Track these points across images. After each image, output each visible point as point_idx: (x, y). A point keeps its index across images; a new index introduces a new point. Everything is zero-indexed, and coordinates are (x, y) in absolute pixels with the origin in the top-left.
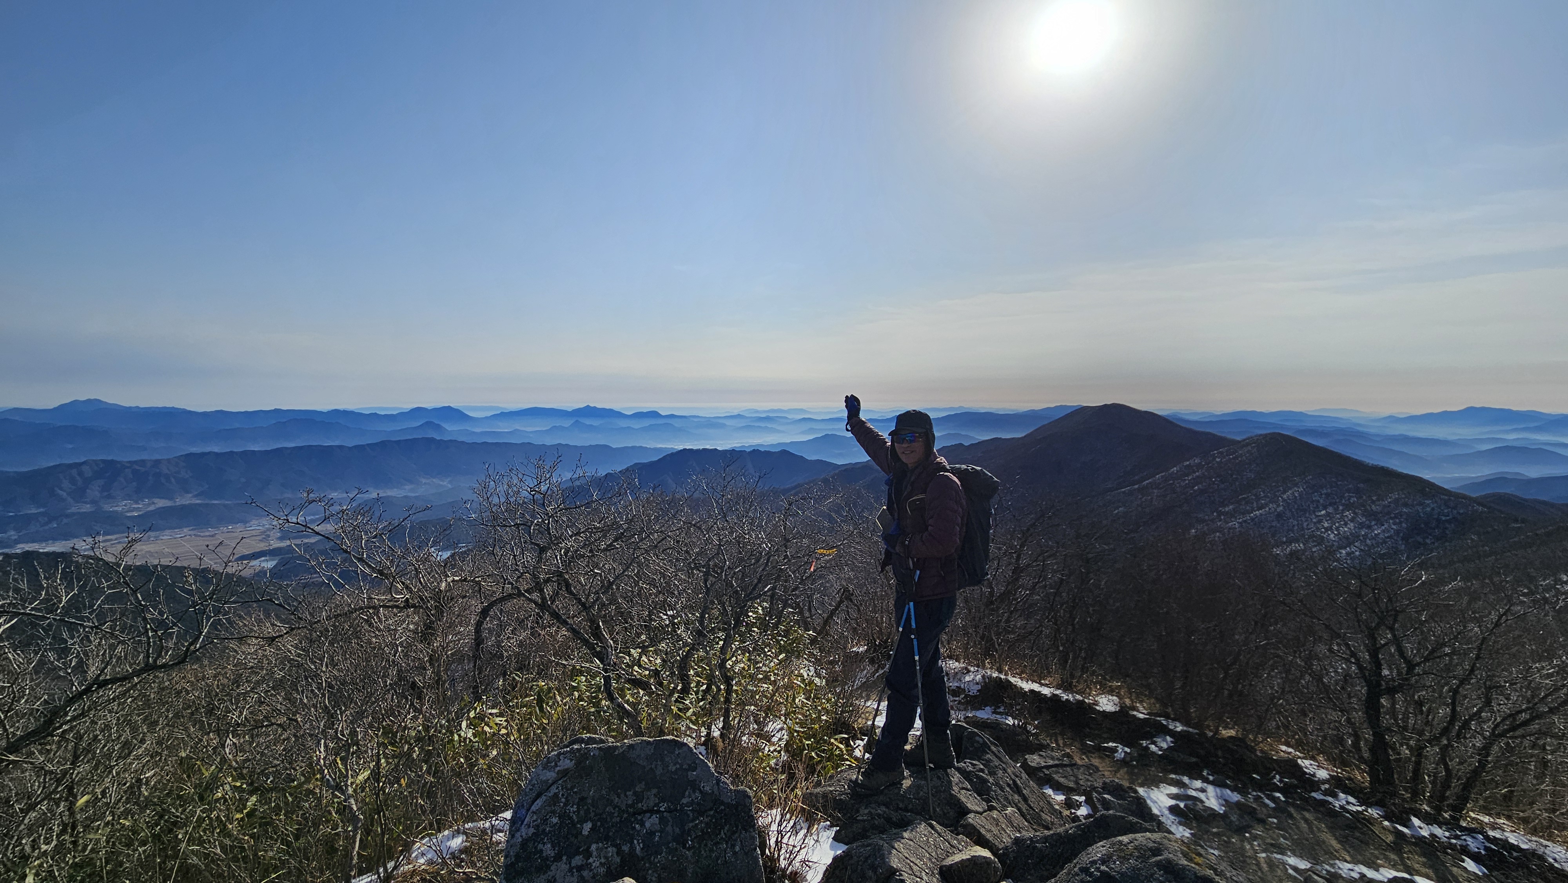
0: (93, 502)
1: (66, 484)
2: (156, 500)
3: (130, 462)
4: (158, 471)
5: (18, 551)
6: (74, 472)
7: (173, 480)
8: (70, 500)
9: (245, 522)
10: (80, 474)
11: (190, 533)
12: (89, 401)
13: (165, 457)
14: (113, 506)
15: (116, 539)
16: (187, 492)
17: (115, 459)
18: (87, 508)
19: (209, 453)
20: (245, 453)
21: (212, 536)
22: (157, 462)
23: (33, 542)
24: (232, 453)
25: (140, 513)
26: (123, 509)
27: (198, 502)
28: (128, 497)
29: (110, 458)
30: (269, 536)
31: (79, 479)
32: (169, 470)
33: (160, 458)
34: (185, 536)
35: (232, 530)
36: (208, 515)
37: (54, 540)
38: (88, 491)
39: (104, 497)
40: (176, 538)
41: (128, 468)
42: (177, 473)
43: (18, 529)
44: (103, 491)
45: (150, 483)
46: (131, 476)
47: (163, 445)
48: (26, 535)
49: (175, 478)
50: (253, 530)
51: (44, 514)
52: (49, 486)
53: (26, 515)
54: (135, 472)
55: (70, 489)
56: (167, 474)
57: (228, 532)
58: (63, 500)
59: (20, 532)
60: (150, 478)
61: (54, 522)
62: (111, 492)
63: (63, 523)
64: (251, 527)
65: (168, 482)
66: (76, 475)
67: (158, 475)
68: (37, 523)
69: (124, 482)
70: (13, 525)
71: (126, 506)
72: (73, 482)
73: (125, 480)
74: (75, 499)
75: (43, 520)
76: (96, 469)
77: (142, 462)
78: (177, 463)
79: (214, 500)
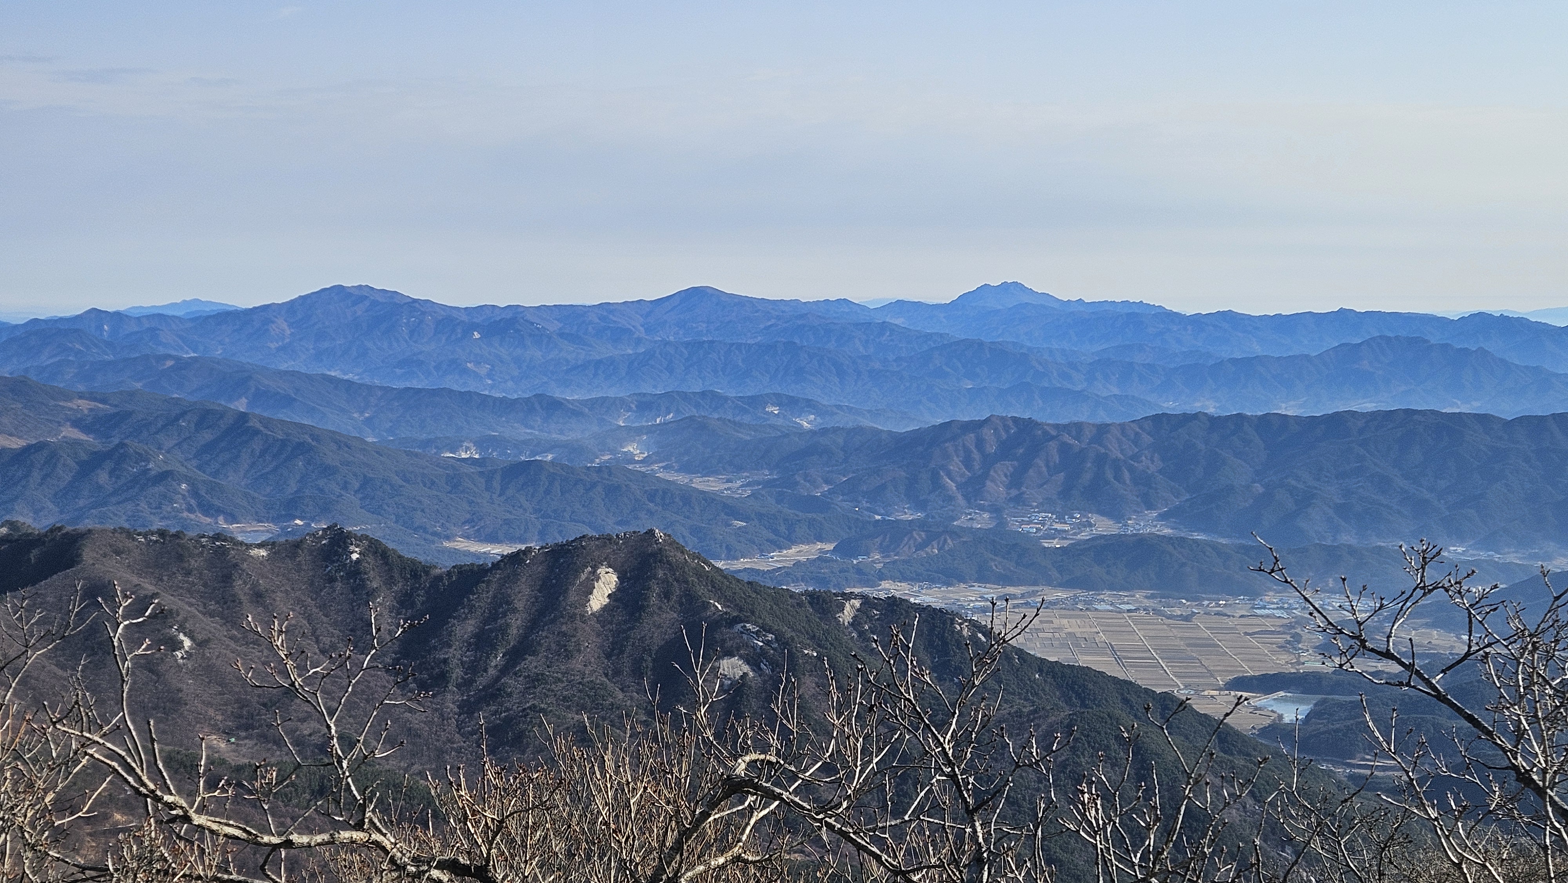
0: (995, 510)
1: (956, 465)
2: (1094, 518)
3: (1057, 427)
4: (1103, 451)
5: (883, 596)
6: (970, 439)
7: (1127, 475)
8: (961, 500)
9: (1253, 594)
10: (980, 444)
11: (1147, 603)
12: (1005, 287)
13: (1118, 421)
14: (1022, 523)
15: (1023, 596)
16: (1150, 507)
17: (1036, 417)
18: (983, 521)
19: (1195, 416)
20: (1265, 421)
21: (1187, 618)
22: (1102, 429)
23: (904, 579)
24: (1240, 417)
25: (1066, 543)
26: (1038, 530)
27: (1167, 531)
28: (1047, 505)
29: (1026, 416)
30: (1297, 638)
31: (976, 455)
32: (1122, 451)
33: (1108, 421)
34: (1137, 610)
35: (1227, 611)
36: (1183, 565)
37: (932, 581)
38: (988, 483)
39: (1011, 500)
40: (1121, 612)
41: (1053, 438)
42: (1135, 457)
43: (884, 550)
44: (1009, 487)
45: (1087, 477)
46: (1057, 459)
47: (1116, 391)
48: (895, 562)
49: (1131, 470)
50: (1268, 616)
51: (921, 524)
52: (932, 465)
53: (897, 521)
54: (1064, 449)
55: (963, 475)
56: (1117, 460)
57: (1218, 614)
58: (950, 499)
59: (888, 556)
60: (1089, 465)
61: (935, 543)
62: (1024, 489)
63: (946, 548)
64: (1264, 608)
65: (1118, 477)
66: (973, 448)
67: (1101, 460)
68: (911, 542)
69: (1044, 469)
70: (878, 540)
71: (1043, 525)
72: (967, 462)
73: (1047, 466)
74: (967, 498)
75: (919, 536)
76: (1004, 436)
77: (1077, 428)
78: (1137, 434)
79: (1199, 530)
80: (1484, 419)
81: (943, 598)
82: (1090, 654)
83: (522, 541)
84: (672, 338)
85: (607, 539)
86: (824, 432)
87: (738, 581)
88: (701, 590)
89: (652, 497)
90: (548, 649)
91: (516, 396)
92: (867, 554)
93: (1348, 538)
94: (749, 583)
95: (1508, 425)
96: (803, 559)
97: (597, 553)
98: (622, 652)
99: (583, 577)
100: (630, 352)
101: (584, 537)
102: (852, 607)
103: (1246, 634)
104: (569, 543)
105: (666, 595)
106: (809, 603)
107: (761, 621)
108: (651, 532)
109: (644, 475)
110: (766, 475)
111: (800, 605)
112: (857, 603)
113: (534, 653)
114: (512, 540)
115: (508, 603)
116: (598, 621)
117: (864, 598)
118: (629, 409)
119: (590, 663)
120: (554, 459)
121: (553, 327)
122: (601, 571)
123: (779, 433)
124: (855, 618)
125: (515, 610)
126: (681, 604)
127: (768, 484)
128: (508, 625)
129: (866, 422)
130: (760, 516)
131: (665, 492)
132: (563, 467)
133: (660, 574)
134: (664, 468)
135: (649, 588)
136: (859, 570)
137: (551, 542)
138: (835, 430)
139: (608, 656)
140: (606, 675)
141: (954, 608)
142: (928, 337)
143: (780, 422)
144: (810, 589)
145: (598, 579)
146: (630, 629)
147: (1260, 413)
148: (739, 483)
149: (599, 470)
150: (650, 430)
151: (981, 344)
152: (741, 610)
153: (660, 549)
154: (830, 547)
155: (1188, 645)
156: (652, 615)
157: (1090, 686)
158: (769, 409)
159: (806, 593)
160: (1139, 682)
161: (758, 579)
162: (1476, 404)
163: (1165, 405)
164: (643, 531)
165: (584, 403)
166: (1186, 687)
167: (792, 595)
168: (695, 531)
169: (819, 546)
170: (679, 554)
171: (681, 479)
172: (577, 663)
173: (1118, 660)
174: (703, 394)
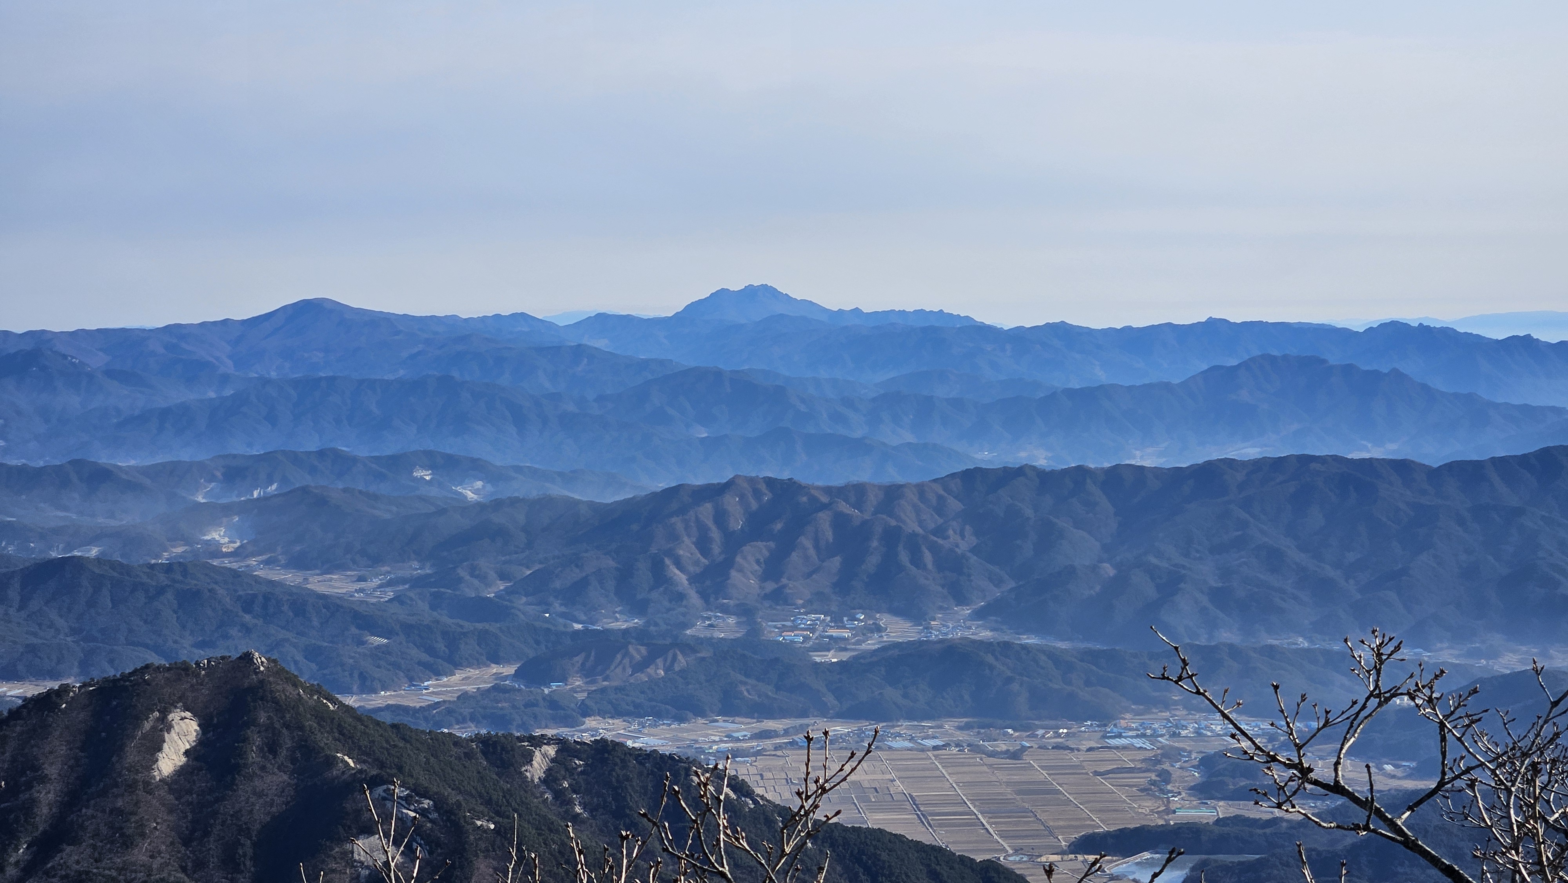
0: (745, 612)
1: (687, 549)
2: (884, 619)
3: (828, 490)
4: (893, 523)
5: (587, 738)
6: (706, 511)
7: (928, 557)
8: (694, 598)
9: (1103, 717)
10: (720, 517)
11: (961, 736)
12: (751, 293)
13: (914, 480)
14: (784, 629)
15: (786, 732)
16: (961, 599)
17: (799, 478)
18: (729, 626)
19: (1020, 471)
20: (1115, 475)
21: (1015, 755)
22: (893, 493)
23: (617, 713)
24: (1081, 471)
25: (845, 656)
26: (806, 638)
27: (985, 634)
28: (817, 603)
29: (785, 475)
30: (1165, 777)
31: (715, 534)
32: (921, 523)
33: (900, 480)
34: (946, 745)
35: (1071, 744)
36: (1009, 680)
37: (659, 715)
38: (733, 573)
39: (766, 597)
40: (923, 750)
41: (824, 507)
42: (940, 531)
43: (588, 673)
44: (766, 577)
45: (872, 561)
46: (829, 535)
47: (909, 437)
48: (603, 690)
49: (934, 549)
50: (1125, 748)
51: (640, 636)
52: (653, 550)
53: (606, 632)
54: (840, 522)
55: (697, 563)
56: (914, 535)
57: (1057, 747)
58: (681, 597)
59: (593, 682)
60: (875, 544)
61: (660, 662)
62: (784, 581)
63: (677, 668)
64: (1120, 736)
65: (917, 561)
66: (710, 523)
67: (892, 537)
68: (626, 661)
69: (812, 552)
70: (579, 659)
71: (813, 631)
72: (703, 544)
73: (817, 547)
74: (704, 595)
75: (638, 652)
76: (754, 505)
77: (858, 492)
78: (940, 498)
79: (1029, 631)
80: (1402, 467)
81: (675, 739)
82: (883, 811)
83: (54, 676)
84: (273, 374)
85: (182, 670)
86: (497, 505)
87: (378, 723)
88: (323, 739)
89: (248, 605)
90: (96, 834)
91: (41, 464)
92: (564, 679)
93: (1228, 635)
94: (394, 726)
95: (1435, 475)
96: (471, 688)
97: (167, 690)
98: (206, 834)
99: (147, 726)
100: (212, 395)
101: (147, 667)
102: (545, 755)
103: (1096, 773)
104: (125, 677)
105: (271, 748)
106: (484, 753)
107: (411, 781)
108: (247, 658)
109: (235, 574)
110: (415, 568)
111: (469, 755)
112: (551, 750)
113: (75, 841)
114: (39, 674)
115: (35, 768)
116: (171, 791)
117: (563, 745)
118: (212, 479)
119: (160, 852)
120: (102, 553)
121: (97, 361)
122: (175, 716)
123: (433, 509)
124: (549, 771)
125: (44, 779)
126: (294, 761)
127: (417, 582)
128: (33, 802)
129: (557, 490)
130: (408, 629)
131: (267, 598)
132: (113, 565)
133: (263, 718)
134: (267, 562)
135: (245, 740)
136: (553, 703)
137: (97, 674)
138: (514, 502)
139: (186, 843)
140: (184, 869)
141: (691, 753)
142: (644, 365)
143: (434, 492)
144: (484, 731)
145: (169, 728)
146: (217, 800)
147: (1107, 465)
148: (376, 582)
149: (168, 568)
150: (244, 508)
151: (718, 374)
152: (382, 765)
153: (261, 682)
154: (509, 670)
155: (1019, 792)
156: (250, 778)
157: (884, 856)
158: (418, 473)
159: (478, 738)
160: (952, 848)
161: (406, 720)
162: (1392, 446)
163: (979, 456)
164: (235, 655)
165: (146, 471)
166: (1017, 851)
167: (457, 742)
168: (312, 653)
169: (495, 669)
170: (290, 688)
171: (289, 577)
172: (140, 855)
173: (922, 817)
174: (321, 454)
